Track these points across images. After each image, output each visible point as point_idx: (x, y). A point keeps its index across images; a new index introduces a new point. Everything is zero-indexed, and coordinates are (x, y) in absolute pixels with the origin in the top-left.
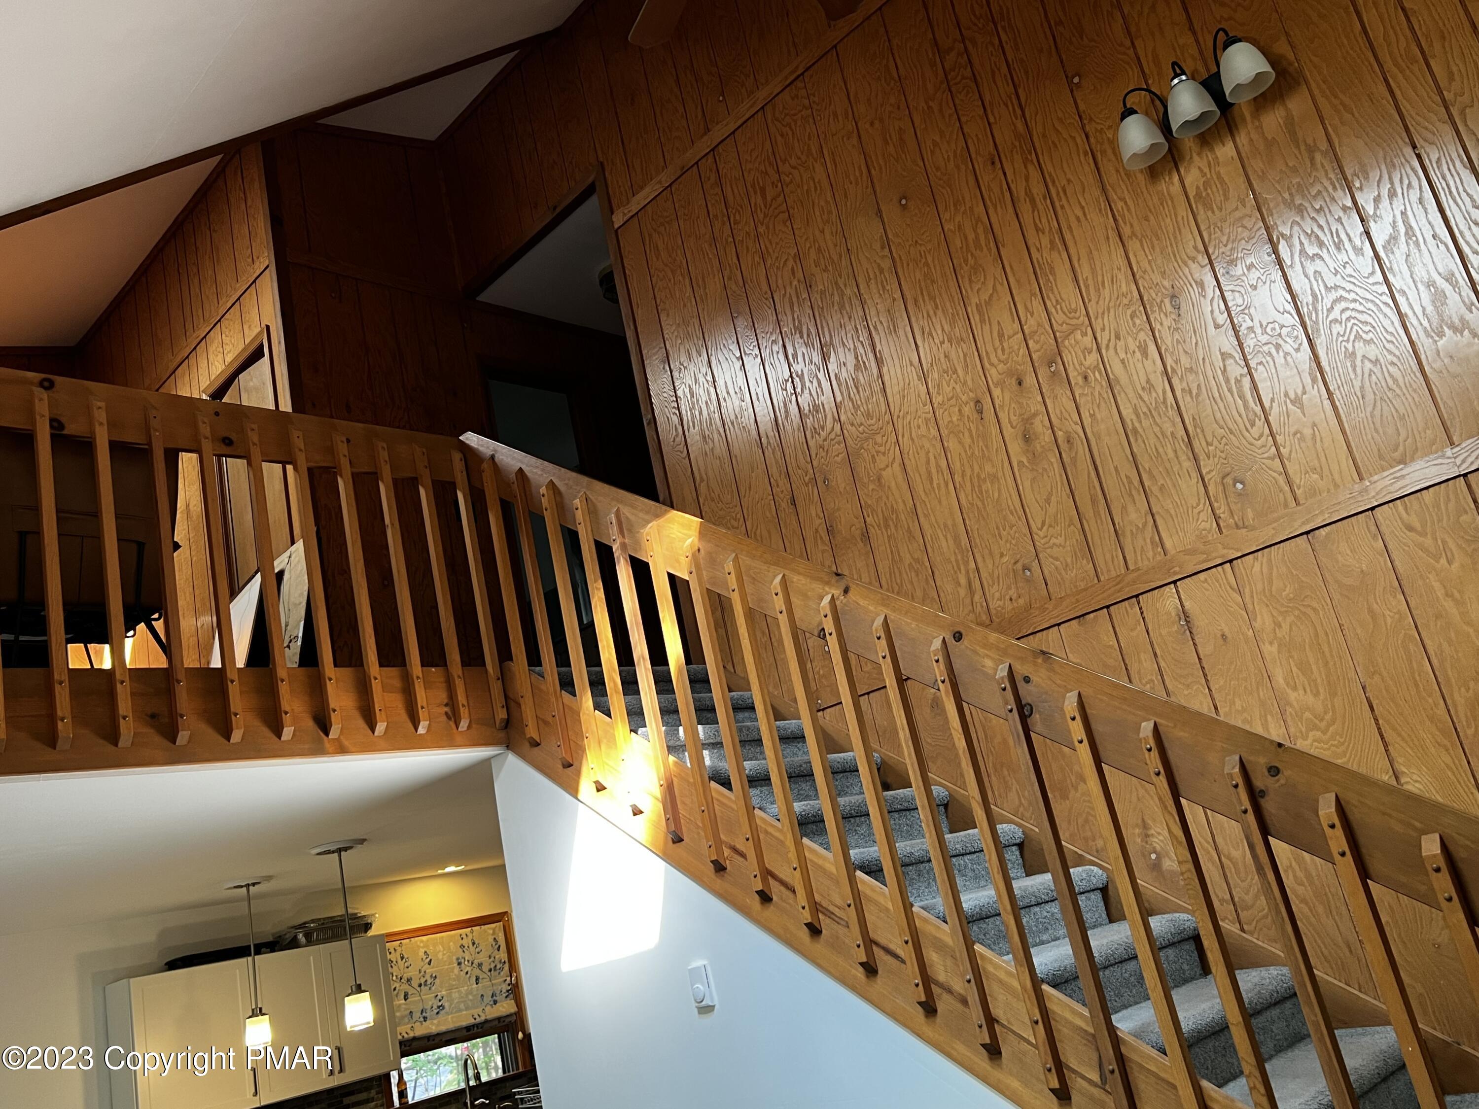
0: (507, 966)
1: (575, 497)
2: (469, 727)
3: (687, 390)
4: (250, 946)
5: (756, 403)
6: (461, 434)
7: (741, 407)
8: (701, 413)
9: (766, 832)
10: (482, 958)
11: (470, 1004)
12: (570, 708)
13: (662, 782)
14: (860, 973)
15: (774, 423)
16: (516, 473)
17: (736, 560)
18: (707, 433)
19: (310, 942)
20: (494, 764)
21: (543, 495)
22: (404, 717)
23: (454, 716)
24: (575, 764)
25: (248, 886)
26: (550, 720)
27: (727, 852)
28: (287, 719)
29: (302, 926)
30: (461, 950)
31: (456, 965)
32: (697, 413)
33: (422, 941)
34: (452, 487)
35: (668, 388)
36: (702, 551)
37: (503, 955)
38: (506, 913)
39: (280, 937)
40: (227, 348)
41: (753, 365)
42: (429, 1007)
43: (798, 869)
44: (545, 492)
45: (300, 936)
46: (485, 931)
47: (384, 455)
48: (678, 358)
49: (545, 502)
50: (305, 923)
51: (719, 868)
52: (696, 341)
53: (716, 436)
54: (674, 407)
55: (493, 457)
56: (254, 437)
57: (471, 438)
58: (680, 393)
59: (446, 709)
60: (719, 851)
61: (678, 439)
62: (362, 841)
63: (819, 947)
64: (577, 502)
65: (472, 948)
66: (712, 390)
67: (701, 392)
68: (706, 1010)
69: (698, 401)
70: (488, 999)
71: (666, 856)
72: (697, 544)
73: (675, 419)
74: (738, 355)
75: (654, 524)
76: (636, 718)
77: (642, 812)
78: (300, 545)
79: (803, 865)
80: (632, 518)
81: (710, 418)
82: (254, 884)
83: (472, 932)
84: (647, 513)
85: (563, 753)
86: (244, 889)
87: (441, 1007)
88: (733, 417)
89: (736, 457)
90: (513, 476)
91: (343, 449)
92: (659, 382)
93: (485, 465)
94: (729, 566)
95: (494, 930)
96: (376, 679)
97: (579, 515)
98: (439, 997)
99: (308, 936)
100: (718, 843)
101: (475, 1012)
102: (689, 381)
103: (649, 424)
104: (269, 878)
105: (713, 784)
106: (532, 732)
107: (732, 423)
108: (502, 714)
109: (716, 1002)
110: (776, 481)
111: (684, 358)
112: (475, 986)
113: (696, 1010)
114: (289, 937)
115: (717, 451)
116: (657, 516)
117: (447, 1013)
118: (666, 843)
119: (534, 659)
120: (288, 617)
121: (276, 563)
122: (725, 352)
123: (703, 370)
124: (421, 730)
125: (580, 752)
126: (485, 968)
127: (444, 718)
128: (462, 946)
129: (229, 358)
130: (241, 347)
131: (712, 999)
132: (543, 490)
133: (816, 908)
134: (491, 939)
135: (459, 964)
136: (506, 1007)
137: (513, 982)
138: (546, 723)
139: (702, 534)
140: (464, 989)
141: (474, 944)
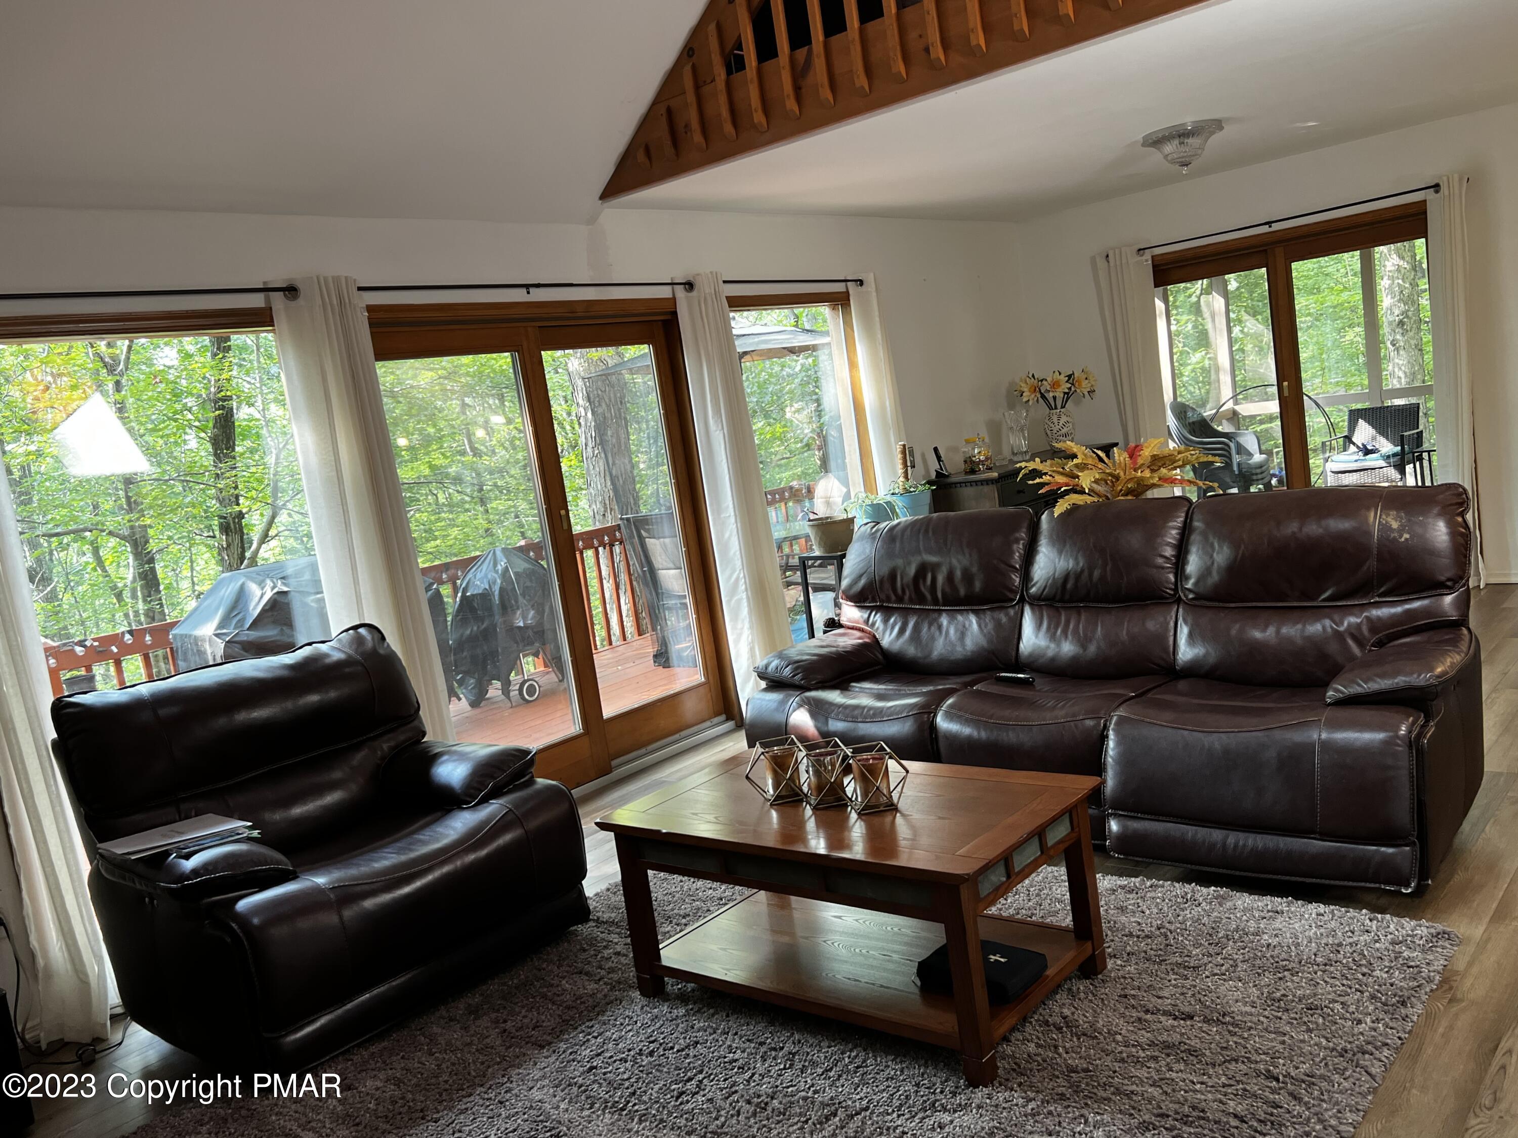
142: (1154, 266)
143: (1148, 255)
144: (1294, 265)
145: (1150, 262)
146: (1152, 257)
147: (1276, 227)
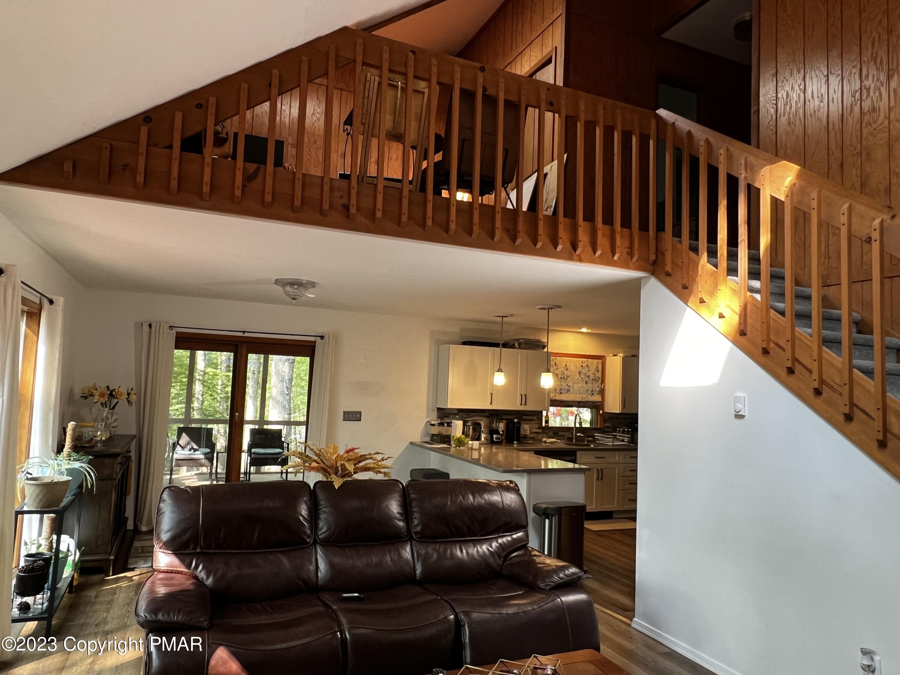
0: (600, 380)
1: (720, 148)
2: (637, 261)
3: (785, 94)
4: (500, 344)
5: (831, 103)
6: (657, 110)
7: (819, 106)
8: (791, 108)
9: (801, 340)
10: (590, 373)
11: (582, 392)
12: (694, 261)
13: (741, 304)
14: (841, 418)
15: (840, 117)
16: (687, 133)
17: (819, 193)
18: (792, 120)
19: (520, 347)
20: (643, 282)
21: (701, 146)
22: (609, 251)
23: (631, 254)
24: (690, 288)
25: (503, 317)
26: (680, 264)
27: (772, 345)
28: (560, 241)
29: (517, 340)
30: (581, 368)
31: (578, 373)
32: (788, 108)
33: (565, 359)
34: (648, 138)
35: (772, 94)
36: (797, 185)
37: (599, 375)
38: (604, 356)
39: (508, 342)
40: (533, 58)
41: (834, 82)
42: (563, 389)
43: (817, 361)
44: (703, 144)
45: (516, 344)
46: (593, 362)
47: (620, 117)
48: (784, 73)
49: (702, 149)
50: (519, 339)
51: (766, 352)
52: (798, 63)
53: (798, 122)
54: (774, 104)
55: (674, 123)
56: (563, 102)
57: (662, 112)
58: (779, 95)
59: (628, 250)
60: (768, 344)
61: (771, 123)
62: (559, 307)
63: (818, 401)
64: (721, 151)
65: (586, 368)
66: (802, 95)
67: (794, 97)
68: (739, 416)
69: (790, 100)
70: (590, 392)
71: (735, 342)
72: (794, 181)
73: (773, 111)
74: (826, 73)
75: (768, 168)
76: (732, 271)
77: (724, 317)
78: (556, 162)
79: (820, 360)
80: (755, 163)
81: (796, 112)
82: (505, 317)
83: (587, 361)
84: (766, 160)
85: (685, 281)
86: (501, 318)
87: (569, 390)
88: (812, 112)
89: (808, 136)
90: (685, 134)
91: (601, 112)
92: (767, 88)
93: (669, 127)
94: (814, 195)
95: (597, 363)
96: (600, 229)
97: (722, 159)
98: (568, 385)
99: (520, 345)
100: (769, 340)
101: (583, 396)
102: (788, 88)
103: (754, 112)
104: (512, 315)
105: (772, 310)
106: (669, 268)
107: (811, 115)
108: (653, 257)
109: (746, 414)
110: (833, 152)
111: (787, 74)
112: (585, 385)
113: (734, 416)
114: (511, 343)
115: (796, 131)
116: (772, 163)
117: (571, 393)
118: (736, 335)
119: (677, 233)
120: (547, 196)
121: (545, 168)
122: (817, 72)
123: (799, 82)
124: (616, 258)
125: (694, 282)
126: (591, 379)
127: (626, 253)
128: (582, 366)
129: (532, 64)
130: (540, 57)
131: (745, 412)
132: (702, 143)
133: (822, 382)
134: (595, 367)
135: (580, 373)
136: (597, 398)
137: (602, 388)
138: (677, 265)
139: (799, 176)
140: (580, 385)
141: (587, 366)
142: (176, 338)
143: (174, 331)
144: (250, 355)
145: (175, 335)
146: (176, 332)
147: (246, 335)
